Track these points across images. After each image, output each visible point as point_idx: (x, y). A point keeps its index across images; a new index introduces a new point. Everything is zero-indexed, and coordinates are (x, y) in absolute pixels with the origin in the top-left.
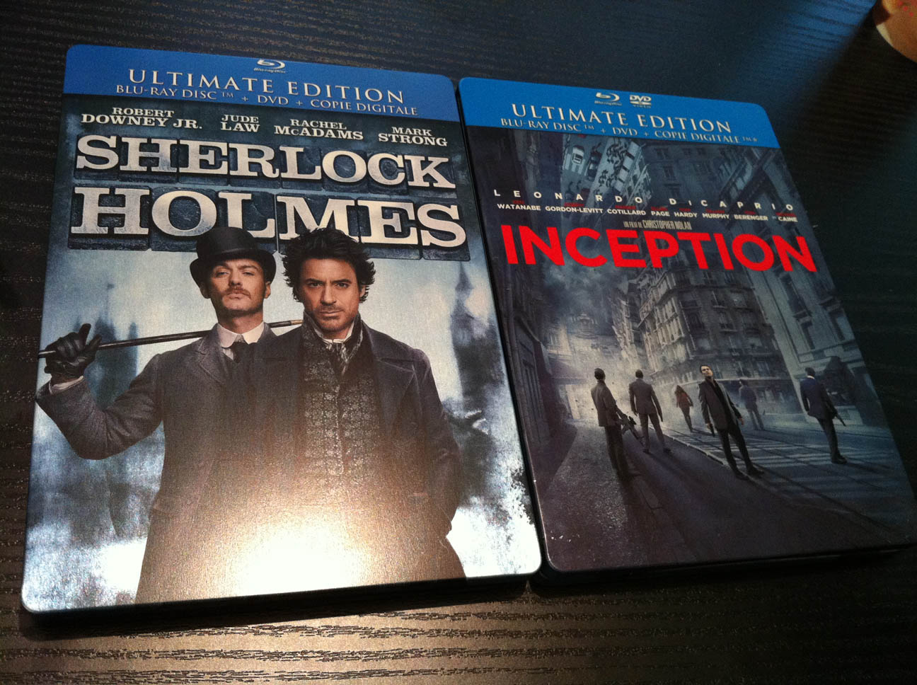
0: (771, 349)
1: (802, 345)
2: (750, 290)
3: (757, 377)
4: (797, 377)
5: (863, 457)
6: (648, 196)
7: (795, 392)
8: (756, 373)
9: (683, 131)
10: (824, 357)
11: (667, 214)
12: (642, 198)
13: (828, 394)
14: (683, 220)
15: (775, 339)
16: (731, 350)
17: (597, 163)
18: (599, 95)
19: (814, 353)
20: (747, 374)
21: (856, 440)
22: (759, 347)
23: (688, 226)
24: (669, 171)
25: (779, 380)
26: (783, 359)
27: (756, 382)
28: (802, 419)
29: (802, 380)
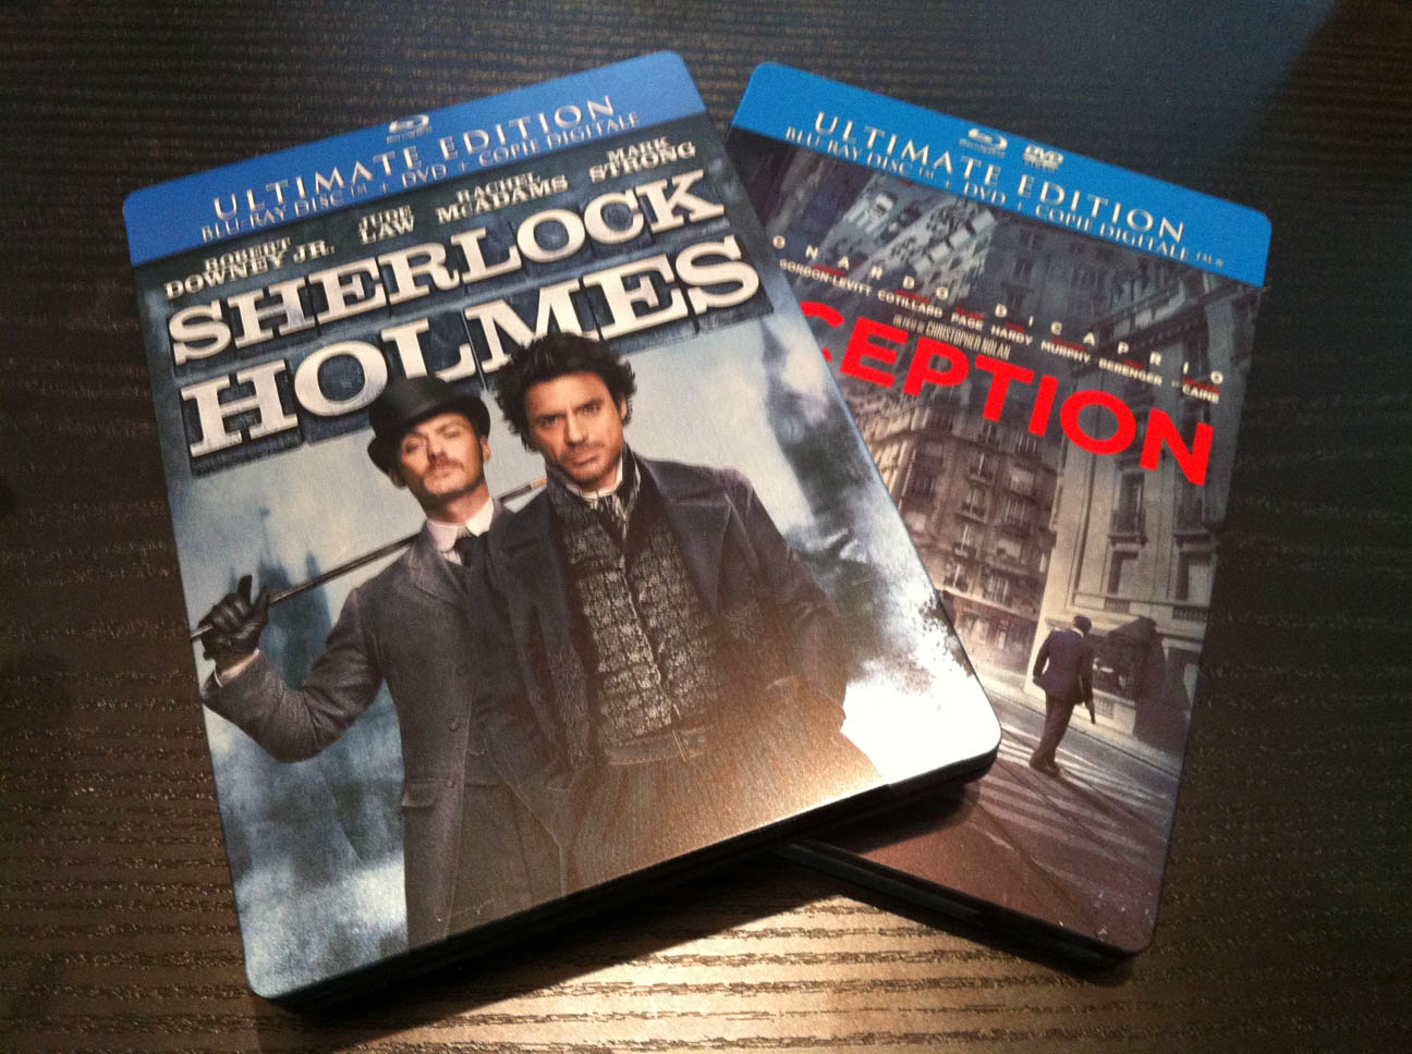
0: (1033, 568)
1: (1093, 580)
2: (1051, 473)
3: (977, 597)
4: (1050, 622)
5: (1096, 780)
6: (964, 292)
7: (1032, 641)
8: (979, 590)
9: (1091, 218)
10: (1127, 612)
11: (979, 325)
12: (950, 293)
13: (1095, 667)
14: (999, 340)
15: (1049, 558)
16: (957, 545)
17: (904, 225)
18: (974, 133)
19: (1108, 600)
20: (962, 585)
21: (1098, 751)
22: (1012, 558)
23: (1005, 352)
24: (1025, 266)
25: (1013, 616)
26: (1042, 588)
27: (969, 603)
28: (1019, 685)
29: (1057, 629)
